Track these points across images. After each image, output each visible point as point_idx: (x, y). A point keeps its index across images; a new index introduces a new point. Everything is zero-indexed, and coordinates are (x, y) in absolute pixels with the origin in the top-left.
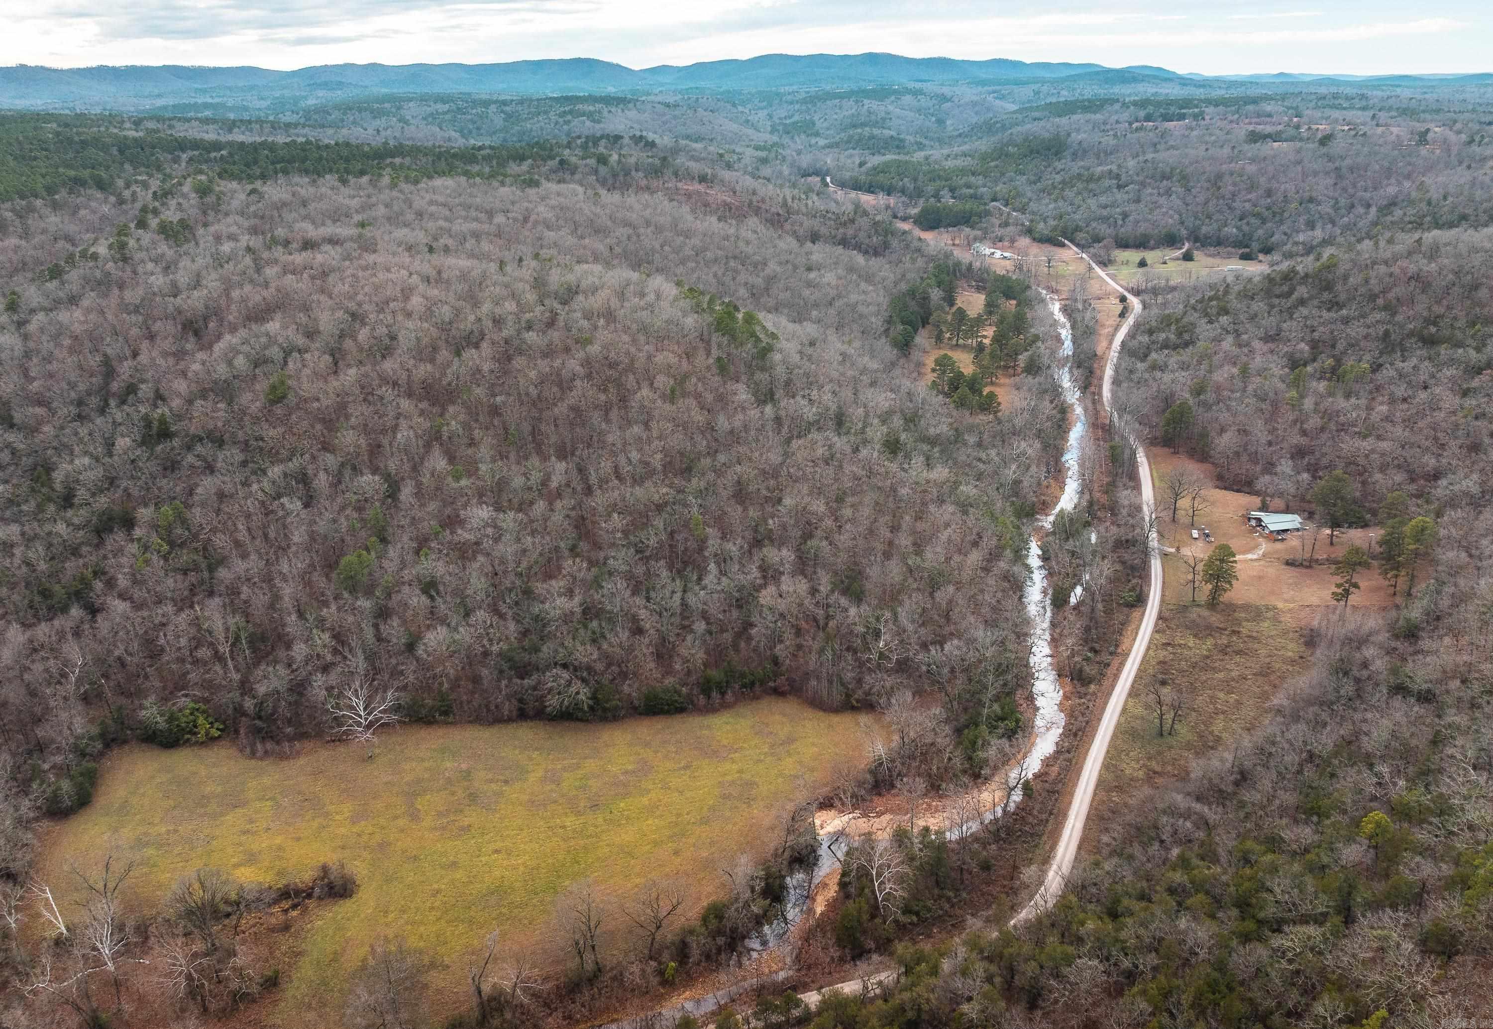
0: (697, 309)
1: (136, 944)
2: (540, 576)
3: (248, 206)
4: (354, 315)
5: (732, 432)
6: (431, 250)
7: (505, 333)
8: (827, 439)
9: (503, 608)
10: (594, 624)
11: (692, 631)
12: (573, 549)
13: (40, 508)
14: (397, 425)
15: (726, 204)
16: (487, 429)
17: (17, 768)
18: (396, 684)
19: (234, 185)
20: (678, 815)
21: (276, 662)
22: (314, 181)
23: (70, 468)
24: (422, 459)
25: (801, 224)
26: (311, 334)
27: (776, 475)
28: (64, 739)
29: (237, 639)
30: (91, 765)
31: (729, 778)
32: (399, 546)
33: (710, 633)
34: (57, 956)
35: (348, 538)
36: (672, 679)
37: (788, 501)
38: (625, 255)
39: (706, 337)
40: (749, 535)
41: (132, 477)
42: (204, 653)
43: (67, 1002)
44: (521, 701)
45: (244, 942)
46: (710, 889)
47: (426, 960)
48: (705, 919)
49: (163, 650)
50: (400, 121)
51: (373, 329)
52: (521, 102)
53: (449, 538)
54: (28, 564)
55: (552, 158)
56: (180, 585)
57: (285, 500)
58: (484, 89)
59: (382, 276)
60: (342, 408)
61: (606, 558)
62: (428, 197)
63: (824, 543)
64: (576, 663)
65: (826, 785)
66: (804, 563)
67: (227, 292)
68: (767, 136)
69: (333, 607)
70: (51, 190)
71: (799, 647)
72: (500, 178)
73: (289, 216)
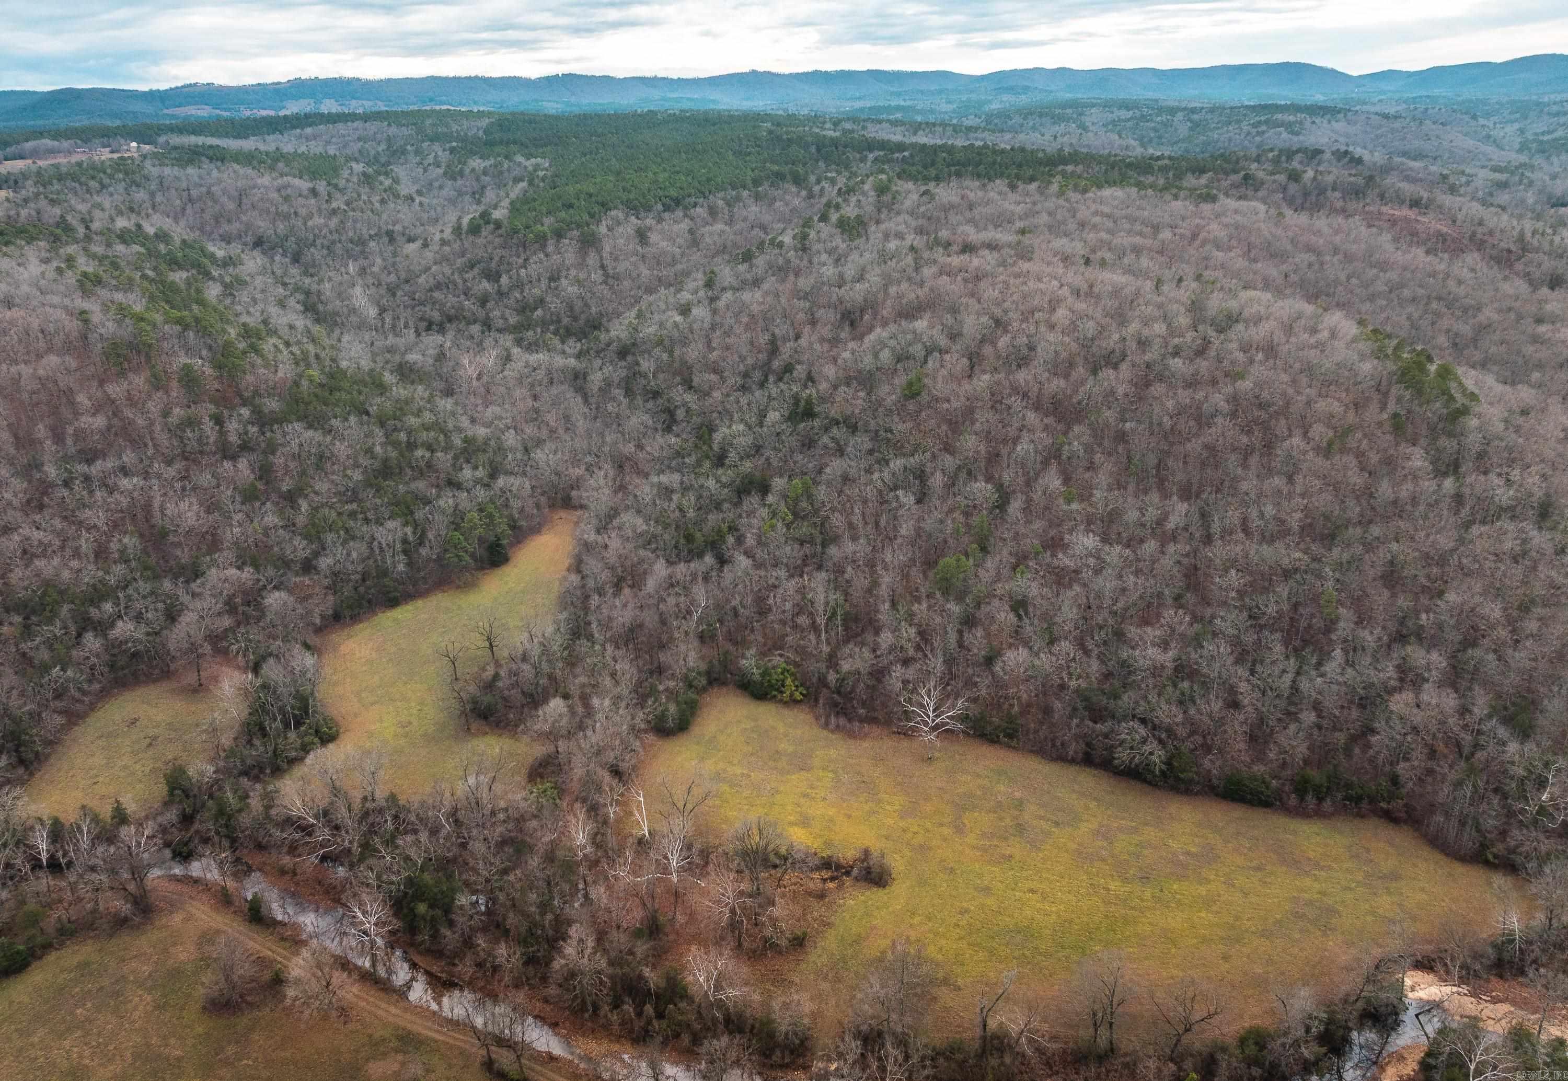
0: (1379, 354)
1: (697, 865)
2: (1135, 619)
3: (918, 206)
4: (998, 322)
5: (1395, 503)
6: (1087, 262)
7: (1148, 357)
8: (1522, 531)
9: (1090, 645)
10: (1185, 685)
11: (1297, 720)
12: (1177, 598)
13: (699, 464)
14: (1019, 437)
15: (1439, 234)
16: (1110, 454)
17: (640, 683)
18: (968, 694)
19: (910, 185)
20: (1237, 918)
21: (863, 644)
22: (984, 185)
23: (727, 431)
24: (1037, 475)
25: (1539, 265)
26: (954, 336)
27: (1442, 561)
28: (679, 669)
29: (834, 614)
30: (694, 696)
31: (1307, 896)
32: (998, 558)
33: (1320, 728)
34: (637, 853)
35: (951, 541)
36: (1262, 768)
37: (1452, 597)
38: (1302, 283)
39: (1383, 388)
40: (1392, 626)
41: (775, 448)
42: (803, 620)
43: (637, 895)
44: (1088, 745)
45: (783, 896)
46: (1256, 1010)
47: (941, 975)
48: (1242, 1041)
49: (770, 609)
50: (1078, 127)
51: (1014, 338)
52: (1212, 110)
53: (1049, 560)
54: (681, 510)
55: (1235, 172)
56: (795, 554)
57: (900, 493)
58: (1171, 96)
59: (1032, 284)
60: (969, 412)
61: (1213, 617)
62: (1093, 207)
63: (1491, 657)
64: (1156, 721)
65: (1430, 942)
66: (1457, 675)
67: (885, 287)
68: (1514, 155)
69: (924, 605)
70: (756, 182)
71: (1430, 772)
72: (1174, 191)
73: (953, 218)
